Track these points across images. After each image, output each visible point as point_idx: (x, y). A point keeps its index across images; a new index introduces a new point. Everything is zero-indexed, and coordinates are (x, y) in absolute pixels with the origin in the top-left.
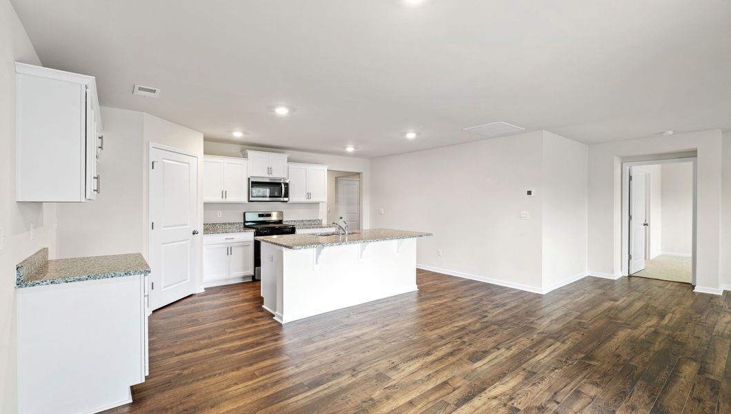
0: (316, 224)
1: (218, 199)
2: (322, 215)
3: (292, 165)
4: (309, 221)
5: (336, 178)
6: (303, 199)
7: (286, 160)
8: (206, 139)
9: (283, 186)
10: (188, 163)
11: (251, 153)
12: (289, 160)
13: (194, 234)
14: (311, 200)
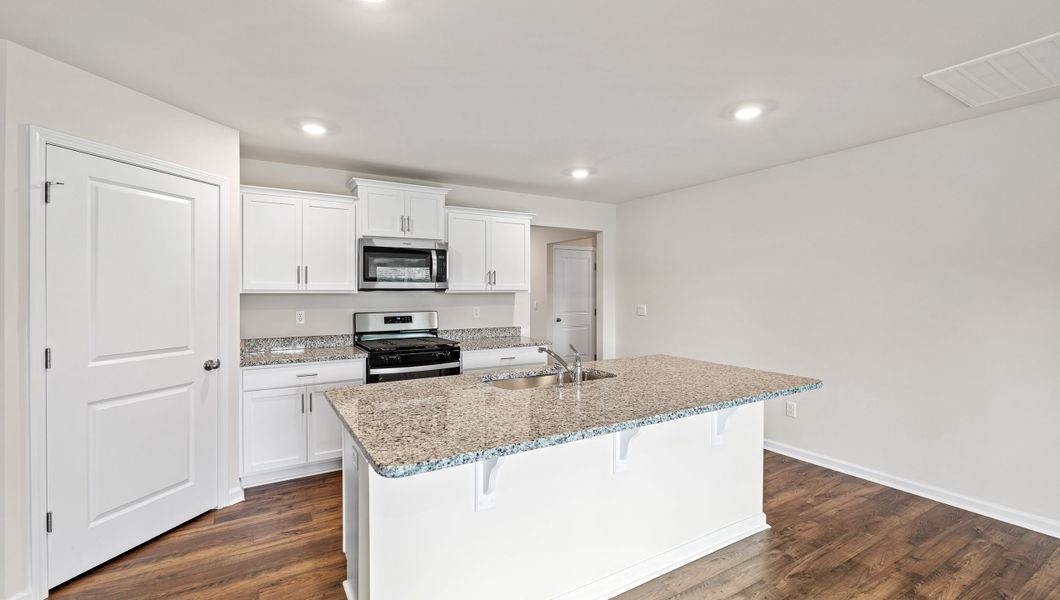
0: (507, 337)
1: (289, 285)
2: (521, 317)
3: (455, 213)
4: (494, 329)
5: (550, 246)
6: (481, 286)
7: (443, 202)
8: (245, 152)
9: (434, 257)
10: (191, 199)
11: (364, 185)
12: (448, 203)
13: (208, 368)
14: (498, 287)
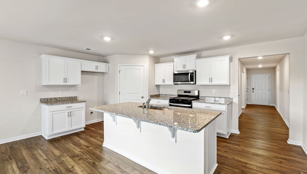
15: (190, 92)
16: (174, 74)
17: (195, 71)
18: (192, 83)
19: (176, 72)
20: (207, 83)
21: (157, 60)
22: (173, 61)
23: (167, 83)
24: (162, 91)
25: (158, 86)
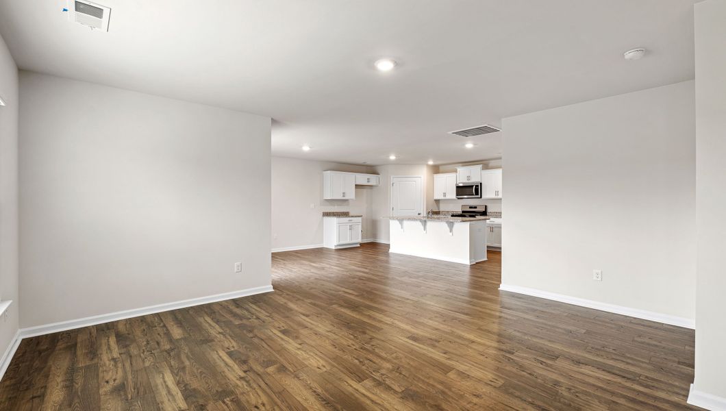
3: (485, 172)
7: (481, 169)
9: (474, 187)
10: (415, 181)
13: (419, 214)
15: (476, 208)
16: (458, 187)
17: (481, 184)
18: (477, 196)
19: (461, 185)
20: (493, 196)
21: (436, 169)
22: (456, 171)
23: (448, 197)
24: (443, 208)
25: (437, 201)
